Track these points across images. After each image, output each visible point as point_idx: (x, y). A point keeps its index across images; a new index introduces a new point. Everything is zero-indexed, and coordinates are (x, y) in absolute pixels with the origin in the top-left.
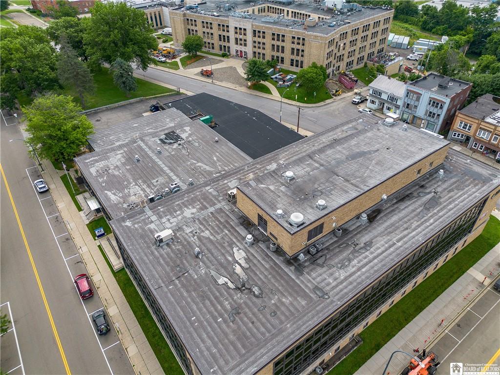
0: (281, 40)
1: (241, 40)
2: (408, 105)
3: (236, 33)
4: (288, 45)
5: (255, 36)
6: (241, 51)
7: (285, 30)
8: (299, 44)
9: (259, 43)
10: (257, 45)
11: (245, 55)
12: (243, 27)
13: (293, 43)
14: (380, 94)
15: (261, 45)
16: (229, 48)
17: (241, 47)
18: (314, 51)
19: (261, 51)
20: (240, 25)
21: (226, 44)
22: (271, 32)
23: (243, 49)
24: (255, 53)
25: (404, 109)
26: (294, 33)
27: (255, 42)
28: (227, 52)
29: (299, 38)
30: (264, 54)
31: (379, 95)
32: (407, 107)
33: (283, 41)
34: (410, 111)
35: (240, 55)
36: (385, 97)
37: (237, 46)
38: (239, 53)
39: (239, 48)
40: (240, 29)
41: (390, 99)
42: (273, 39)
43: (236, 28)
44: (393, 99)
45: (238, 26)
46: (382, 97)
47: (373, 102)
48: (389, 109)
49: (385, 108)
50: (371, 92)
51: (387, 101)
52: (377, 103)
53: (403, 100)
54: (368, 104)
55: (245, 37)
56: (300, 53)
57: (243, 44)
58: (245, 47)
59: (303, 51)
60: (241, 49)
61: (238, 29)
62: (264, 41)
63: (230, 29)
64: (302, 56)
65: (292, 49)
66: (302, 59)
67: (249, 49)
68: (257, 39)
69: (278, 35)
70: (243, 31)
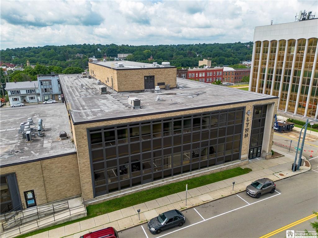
2: (45, 89)
14: (18, 92)
25: (43, 93)
32: (46, 91)
34: (49, 93)
36: (23, 92)
41: (29, 92)
44: (30, 91)
46: (21, 93)
47: (16, 99)
48: (32, 98)
49: (27, 99)
50: (9, 93)
51: (27, 94)
52: (20, 99)
53: (39, 88)
54: (12, 102)
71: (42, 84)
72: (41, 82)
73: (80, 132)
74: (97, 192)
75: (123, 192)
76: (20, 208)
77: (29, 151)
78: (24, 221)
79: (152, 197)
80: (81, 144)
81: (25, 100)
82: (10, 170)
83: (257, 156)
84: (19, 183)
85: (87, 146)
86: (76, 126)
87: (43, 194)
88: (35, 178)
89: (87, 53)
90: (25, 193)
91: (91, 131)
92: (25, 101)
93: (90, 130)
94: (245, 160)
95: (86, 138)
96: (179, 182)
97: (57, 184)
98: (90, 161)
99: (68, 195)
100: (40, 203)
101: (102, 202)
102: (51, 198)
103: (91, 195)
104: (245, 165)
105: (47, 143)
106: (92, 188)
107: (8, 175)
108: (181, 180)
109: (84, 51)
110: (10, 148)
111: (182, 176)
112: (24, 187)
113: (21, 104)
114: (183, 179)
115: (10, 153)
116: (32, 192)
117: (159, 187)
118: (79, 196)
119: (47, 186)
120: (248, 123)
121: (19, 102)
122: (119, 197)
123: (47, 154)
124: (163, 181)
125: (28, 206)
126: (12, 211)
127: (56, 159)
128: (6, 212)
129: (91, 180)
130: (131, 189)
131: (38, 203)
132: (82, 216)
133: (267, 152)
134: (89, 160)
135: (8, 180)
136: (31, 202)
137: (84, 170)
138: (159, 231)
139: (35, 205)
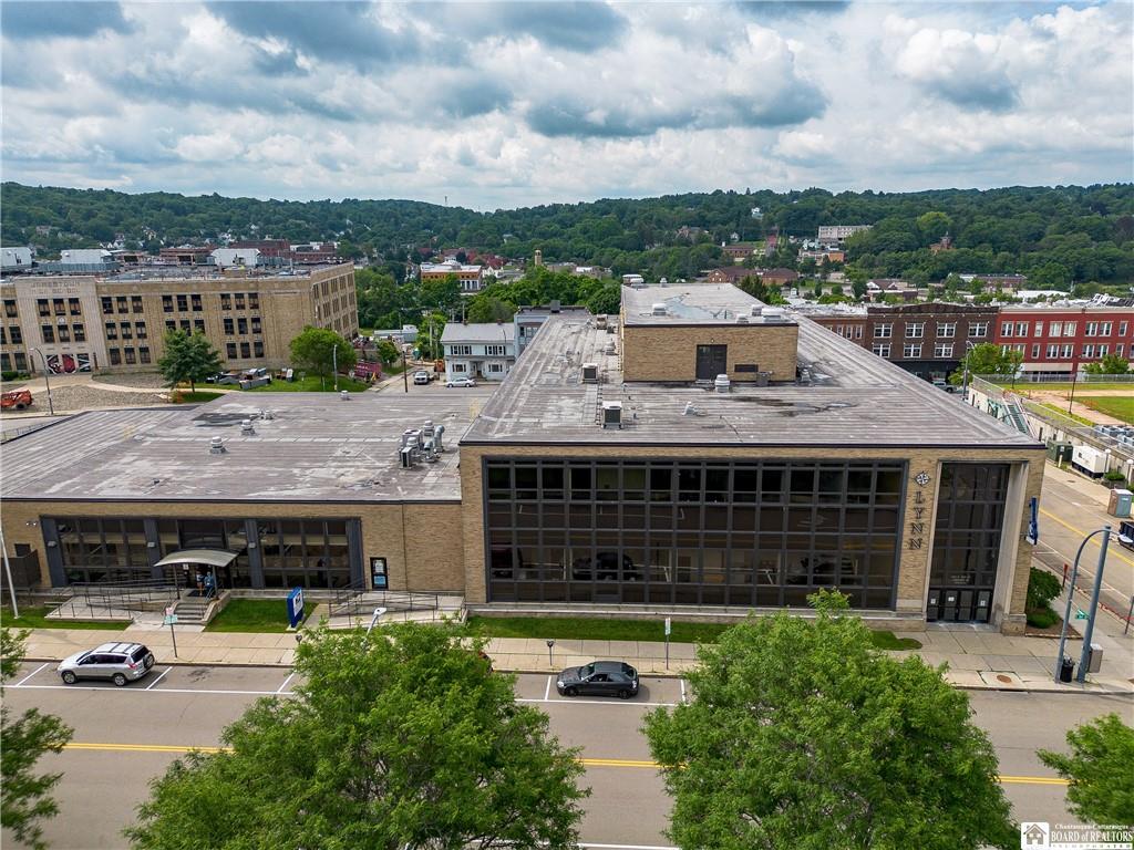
0: (190, 309)
1: (63, 328)
3: (45, 314)
4: (213, 316)
5: (109, 312)
6: (67, 358)
7: (198, 283)
8: (241, 307)
9: (125, 325)
10: (118, 331)
11: (81, 363)
12: (65, 295)
13: (226, 308)
14: (467, 350)
15: (133, 330)
16: (20, 356)
17: (66, 345)
18: (287, 313)
19: (135, 343)
20: (54, 291)
21: (10, 349)
22: (159, 295)
23: (74, 348)
24: (114, 352)
26: (224, 286)
27: (110, 326)
28: (14, 369)
29: (240, 296)
30: (144, 350)
31: (467, 352)
33: (198, 308)
35: (69, 366)
36: (478, 351)
37: (51, 346)
38: (61, 362)
39: (58, 349)
40: (58, 302)
41: (490, 352)
42: (168, 309)
43: (42, 302)
44: (494, 350)
45: (49, 295)
46: (474, 353)
47: (460, 368)
48: (496, 368)
49: (486, 370)
50: (447, 351)
51: (486, 358)
52: (468, 367)
53: (516, 344)
54: (449, 375)
55: (76, 320)
56: (250, 326)
57: (72, 338)
58: (80, 344)
59: (256, 320)
60: (66, 352)
61: (51, 302)
62: (140, 317)
63: (20, 307)
64: (257, 331)
65: (226, 321)
66: (257, 338)
67: (96, 344)
68: (116, 318)
69: (182, 298)
70: (67, 307)
71: (522, 334)
72: (522, 329)
73: (470, 461)
74: (493, 595)
75: (548, 607)
76: (361, 587)
77: (396, 485)
78: (361, 610)
79: (604, 634)
80: (470, 485)
81: (479, 372)
82: (353, 511)
83: (973, 617)
84: (365, 540)
85: (481, 492)
86: (463, 448)
87: (402, 570)
88: (390, 536)
89: (715, 223)
90: (372, 559)
91: (490, 462)
92: (479, 375)
93: (487, 460)
94: (914, 615)
95: (479, 474)
96: (688, 624)
97: (427, 557)
98: (485, 523)
99: (445, 587)
100: (395, 588)
101: (502, 616)
102: (414, 583)
103: (482, 595)
104: (911, 629)
105: (431, 476)
106: (484, 579)
107: (349, 519)
108: (694, 620)
109: (704, 217)
110: (371, 475)
111: (699, 610)
112: (371, 547)
113: (469, 381)
114: (703, 620)
115: (365, 484)
116: (384, 560)
117: (636, 622)
118: (462, 594)
119: (410, 556)
120: (922, 509)
121: (465, 377)
122: (538, 616)
123: (419, 495)
124: (646, 609)
125: (376, 588)
126: (349, 587)
127: (429, 506)
128: (340, 587)
129: (483, 562)
130: (567, 607)
131: (390, 586)
133: (1007, 611)
134: (482, 521)
135: (348, 528)
136: (380, 581)
137: (473, 538)
138: (570, 691)
139: (385, 587)
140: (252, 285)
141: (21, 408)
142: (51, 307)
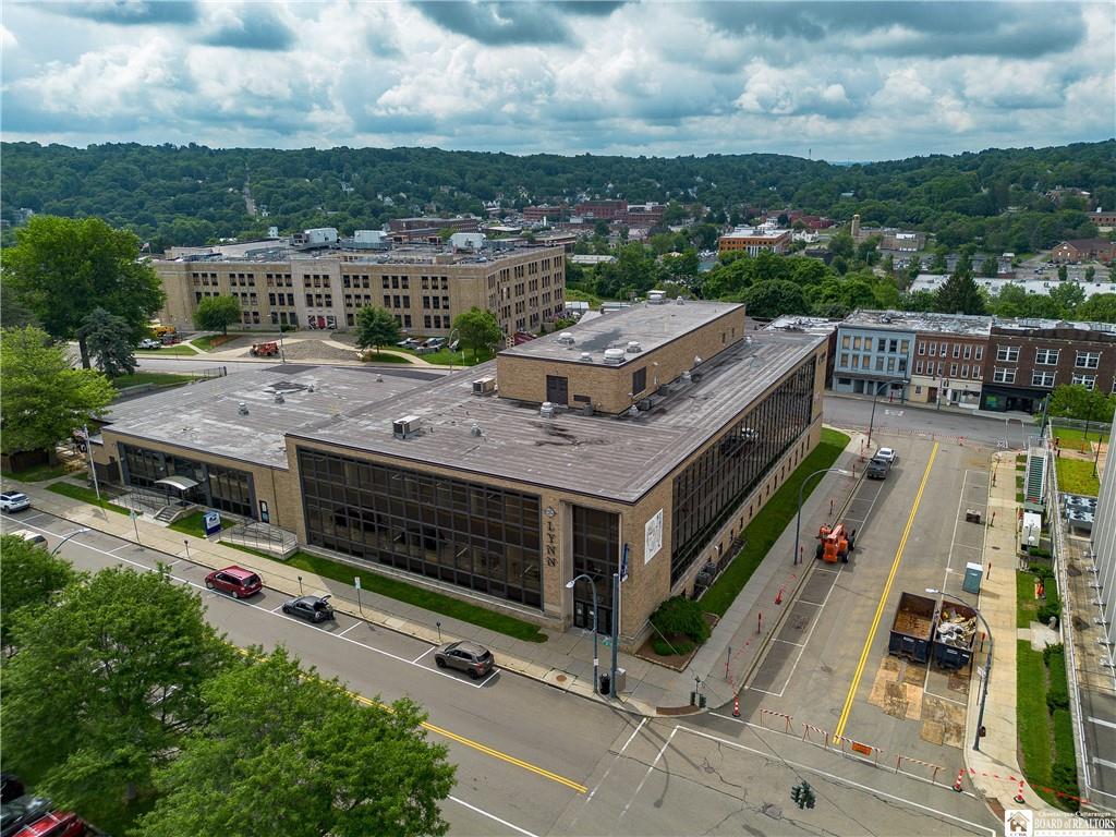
0: (400, 286)
1: (319, 296)
3: (308, 285)
4: (416, 293)
5: (349, 286)
6: (320, 318)
7: (406, 268)
8: (435, 287)
9: (358, 297)
10: (353, 301)
11: (329, 323)
12: (321, 273)
13: (425, 287)
15: (362, 301)
16: (292, 315)
17: (320, 309)
18: (467, 295)
20: (315, 270)
21: (287, 309)
22: (380, 275)
23: (325, 312)
24: (350, 316)
26: (424, 270)
27: (348, 297)
28: (289, 323)
29: (434, 279)
33: (405, 287)
35: (319, 325)
37: (311, 309)
38: (316, 322)
39: (315, 311)
40: (316, 277)
42: (386, 286)
43: (307, 277)
45: (311, 272)
55: (327, 291)
56: (441, 303)
57: (324, 304)
58: (329, 309)
59: (445, 298)
60: (320, 314)
61: (312, 277)
62: (367, 291)
63: (294, 280)
64: (446, 307)
65: (425, 298)
66: (446, 312)
67: (338, 311)
68: (352, 291)
69: (395, 278)
70: (321, 281)
73: (291, 448)
76: (256, 518)
80: (292, 462)
84: (256, 488)
86: (287, 438)
87: (275, 513)
88: (268, 488)
90: (261, 502)
91: (302, 450)
93: (299, 449)
94: (555, 618)
95: (296, 457)
100: (272, 523)
103: (306, 539)
106: (305, 528)
112: (260, 494)
116: (266, 504)
119: (278, 504)
120: (553, 536)
125: (263, 521)
126: (250, 517)
129: (303, 516)
131: (270, 521)
132: (280, 557)
135: (248, 479)
136: (265, 517)
140: (444, 271)
141: (269, 355)
142: (312, 280)
